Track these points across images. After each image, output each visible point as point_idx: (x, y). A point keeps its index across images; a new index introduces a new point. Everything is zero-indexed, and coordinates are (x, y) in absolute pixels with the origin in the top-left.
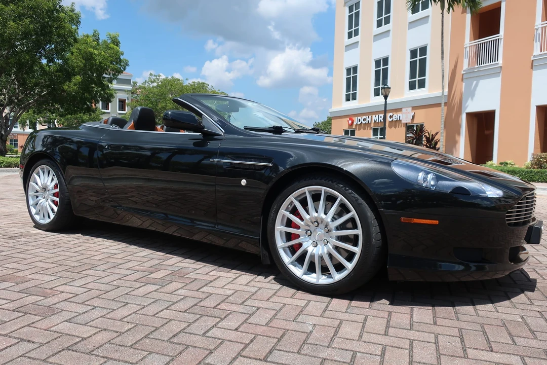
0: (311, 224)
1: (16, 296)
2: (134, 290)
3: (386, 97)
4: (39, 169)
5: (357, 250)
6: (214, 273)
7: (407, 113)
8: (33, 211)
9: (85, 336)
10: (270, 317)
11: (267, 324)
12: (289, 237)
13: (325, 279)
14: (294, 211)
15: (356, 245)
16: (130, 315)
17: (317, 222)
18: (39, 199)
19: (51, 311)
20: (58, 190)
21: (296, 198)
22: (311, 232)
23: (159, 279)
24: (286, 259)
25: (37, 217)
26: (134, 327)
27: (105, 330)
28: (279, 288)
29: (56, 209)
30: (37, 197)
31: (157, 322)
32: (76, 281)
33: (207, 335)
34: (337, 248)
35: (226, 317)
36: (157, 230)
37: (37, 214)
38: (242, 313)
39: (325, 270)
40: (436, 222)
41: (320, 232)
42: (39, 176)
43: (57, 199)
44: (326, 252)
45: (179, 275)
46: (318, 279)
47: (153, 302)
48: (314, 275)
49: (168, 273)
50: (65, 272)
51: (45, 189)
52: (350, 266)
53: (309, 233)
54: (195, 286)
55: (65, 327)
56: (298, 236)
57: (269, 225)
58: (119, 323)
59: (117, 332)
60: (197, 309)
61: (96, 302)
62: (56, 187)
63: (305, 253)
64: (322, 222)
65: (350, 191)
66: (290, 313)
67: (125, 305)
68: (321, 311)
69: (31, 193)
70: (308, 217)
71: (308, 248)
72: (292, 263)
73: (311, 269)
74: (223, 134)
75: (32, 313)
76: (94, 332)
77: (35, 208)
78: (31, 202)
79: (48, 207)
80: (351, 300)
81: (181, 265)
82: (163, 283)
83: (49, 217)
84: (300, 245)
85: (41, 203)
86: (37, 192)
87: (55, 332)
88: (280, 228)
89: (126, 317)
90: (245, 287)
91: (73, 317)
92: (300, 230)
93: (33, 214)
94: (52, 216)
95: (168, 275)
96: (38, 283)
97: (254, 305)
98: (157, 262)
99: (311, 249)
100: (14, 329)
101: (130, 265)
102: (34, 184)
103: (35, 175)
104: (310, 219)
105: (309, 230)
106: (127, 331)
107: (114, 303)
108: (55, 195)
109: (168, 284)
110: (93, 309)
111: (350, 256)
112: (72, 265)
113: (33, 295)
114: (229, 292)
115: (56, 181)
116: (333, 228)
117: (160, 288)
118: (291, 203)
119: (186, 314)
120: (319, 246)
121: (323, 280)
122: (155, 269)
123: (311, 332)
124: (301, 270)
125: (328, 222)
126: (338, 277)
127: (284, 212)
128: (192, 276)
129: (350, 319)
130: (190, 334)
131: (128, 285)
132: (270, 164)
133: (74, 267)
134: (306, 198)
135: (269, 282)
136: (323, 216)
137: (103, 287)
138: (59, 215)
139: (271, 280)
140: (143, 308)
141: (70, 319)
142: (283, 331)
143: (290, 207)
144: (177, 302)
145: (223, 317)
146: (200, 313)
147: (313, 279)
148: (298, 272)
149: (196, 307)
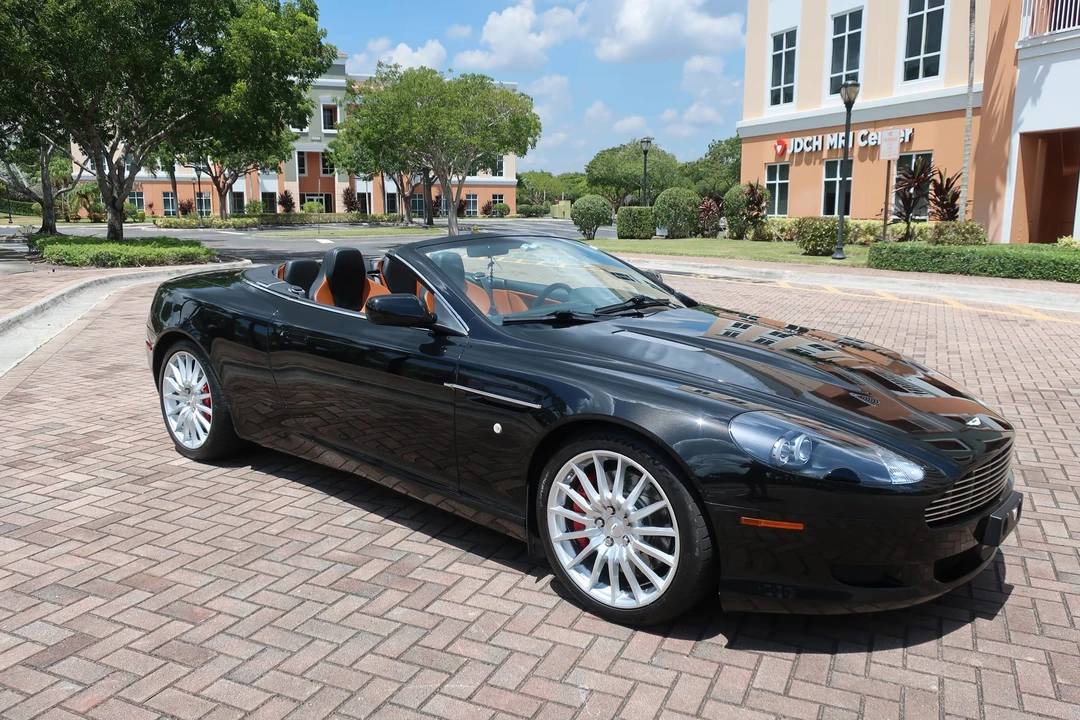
0: (603, 510)
1: (153, 621)
2: (326, 609)
3: (849, 104)
4: (177, 356)
5: (672, 560)
6: (456, 568)
7: (890, 140)
8: (174, 425)
9: (250, 709)
10: (526, 671)
11: (517, 690)
12: (571, 525)
13: (625, 599)
14: (576, 485)
15: (670, 551)
16: (316, 664)
17: (614, 509)
18: (180, 405)
19: (202, 655)
20: (209, 395)
21: (579, 465)
22: (603, 521)
23: (367, 582)
24: (566, 558)
25: (180, 436)
26: (319, 690)
27: (278, 695)
28: (555, 603)
29: (208, 426)
30: (178, 403)
31: (354, 681)
32: (240, 588)
33: (423, 710)
34: (640, 554)
35: (458, 671)
36: (369, 478)
37: (180, 429)
38: (484, 663)
39: (624, 586)
40: (800, 527)
41: (616, 523)
42: (178, 367)
43: (209, 411)
44: (625, 558)
45: (399, 571)
46: (614, 596)
47: (353, 637)
48: (608, 589)
49: (382, 569)
50: (225, 566)
51: (188, 390)
52: (662, 584)
53: (601, 522)
54: (419, 599)
55: (221, 689)
56: (582, 527)
57: (540, 504)
58: (298, 681)
59: (295, 701)
60: (417, 655)
61: (268, 636)
62: (206, 390)
63: (594, 554)
64: (619, 509)
65: (661, 467)
66: (559, 661)
67: (310, 642)
68: (610, 661)
69: (167, 394)
70: (596, 497)
71: (599, 548)
72: (575, 567)
73: (604, 579)
74: (466, 334)
75: (176, 659)
76: (262, 701)
77: (176, 420)
78: (169, 410)
79: (196, 422)
80: (665, 635)
81: (406, 546)
82: (372, 590)
83: (199, 438)
84: (587, 541)
85: (184, 414)
86: (176, 393)
87: (208, 699)
88: (555, 510)
89: (310, 669)
90: (501, 602)
91: (234, 669)
92: (585, 518)
93: (174, 430)
94: (204, 438)
95: (382, 572)
96: (184, 590)
97: (507, 645)
98: (367, 539)
99: (602, 550)
100: (151, 694)
101: (325, 547)
102: (171, 380)
103: (170, 364)
104: (600, 501)
105: (600, 518)
106: (309, 699)
107: (295, 638)
108: (205, 402)
109: (380, 594)
110: (262, 651)
111: (661, 569)
112: (235, 548)
113: (178, 619)
114: (472, 614)
115: (205, 379)
116: (636, 522)
117: (367, 604)
118: (572, 472)
119: (399, 664)
120: (615, 545)
121: (622, 601)
122: (363, 557)
123: (583, 706)
124: (588, 580)
125: (628, 510)
126: (644, 598)
127: (560, 486)
128: (419, 574)
129: (651, 679)
130: (400, 706)
131: (317, 597)
132: (538, 406)
133: (238, 553)
134: (592, 466)
135: (541, 590)
136: (621, 499)
137: (281, 601)
138: (214, 436)
139: (546, 585)
140: (337, 649)
141: (229, 673)
142: (540, 702)
143: (571, 479)
144: (389, 636)
145: (453, 672)
146: (421, 662)
147: (606, 595)
148: (583, 581)
149: (415, 648)
